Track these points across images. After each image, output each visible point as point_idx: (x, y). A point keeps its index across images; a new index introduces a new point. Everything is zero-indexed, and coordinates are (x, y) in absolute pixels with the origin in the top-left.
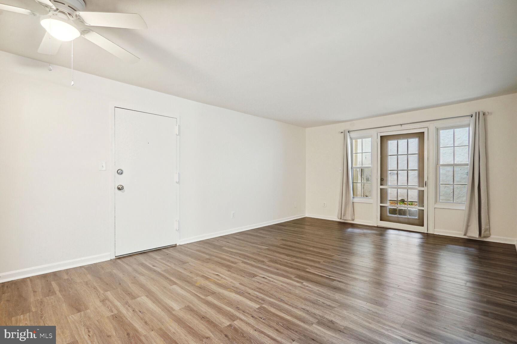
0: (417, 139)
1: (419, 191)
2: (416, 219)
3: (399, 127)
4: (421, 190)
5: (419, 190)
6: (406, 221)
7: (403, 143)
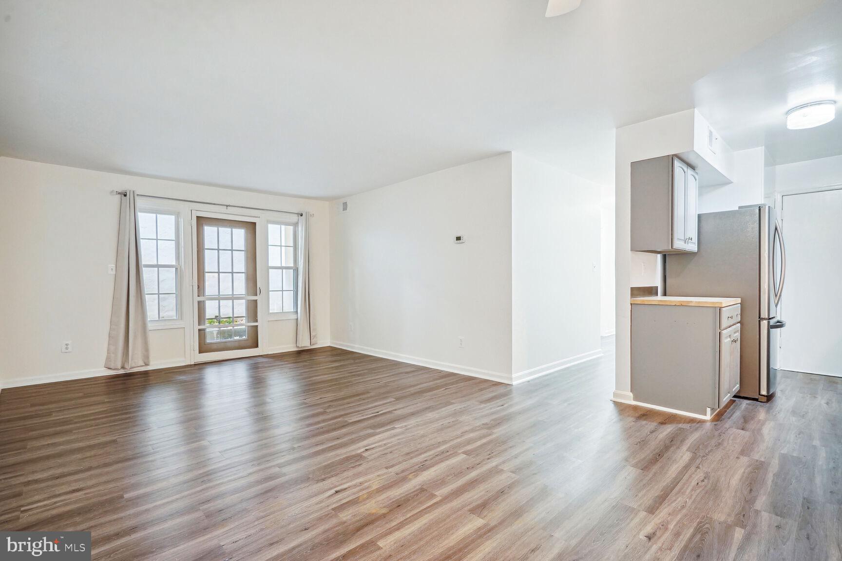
0: (243, 230)
1: (248, 302)
2: (245, 340)
3: (223, 209)
4: (254, 300)
5: (248, 300)
6: (237, 344)
7: (225, 231)
